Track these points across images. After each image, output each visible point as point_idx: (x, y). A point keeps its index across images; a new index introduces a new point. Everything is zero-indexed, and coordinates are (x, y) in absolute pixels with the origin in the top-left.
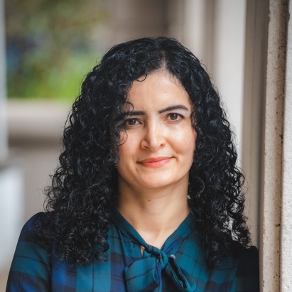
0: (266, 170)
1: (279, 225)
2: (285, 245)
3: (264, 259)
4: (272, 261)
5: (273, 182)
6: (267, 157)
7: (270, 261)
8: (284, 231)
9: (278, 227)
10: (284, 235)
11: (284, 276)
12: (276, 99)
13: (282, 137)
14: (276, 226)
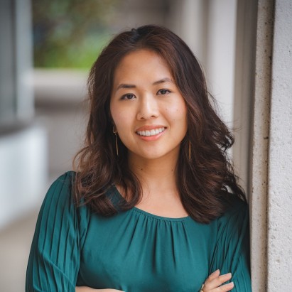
0: (257, 88)
1: (267, 138)
2: (273, 155)
3: (254, 168)
4: (260, 170)
5: (262, 99)
6: (257, 76)
7: (259, 170)
8: (271, 143)
9: (267, 140)
10: (272, 147)
11: (271, 183)
12: (266, 23)
13: (271, 58)
14: (265, 139)
